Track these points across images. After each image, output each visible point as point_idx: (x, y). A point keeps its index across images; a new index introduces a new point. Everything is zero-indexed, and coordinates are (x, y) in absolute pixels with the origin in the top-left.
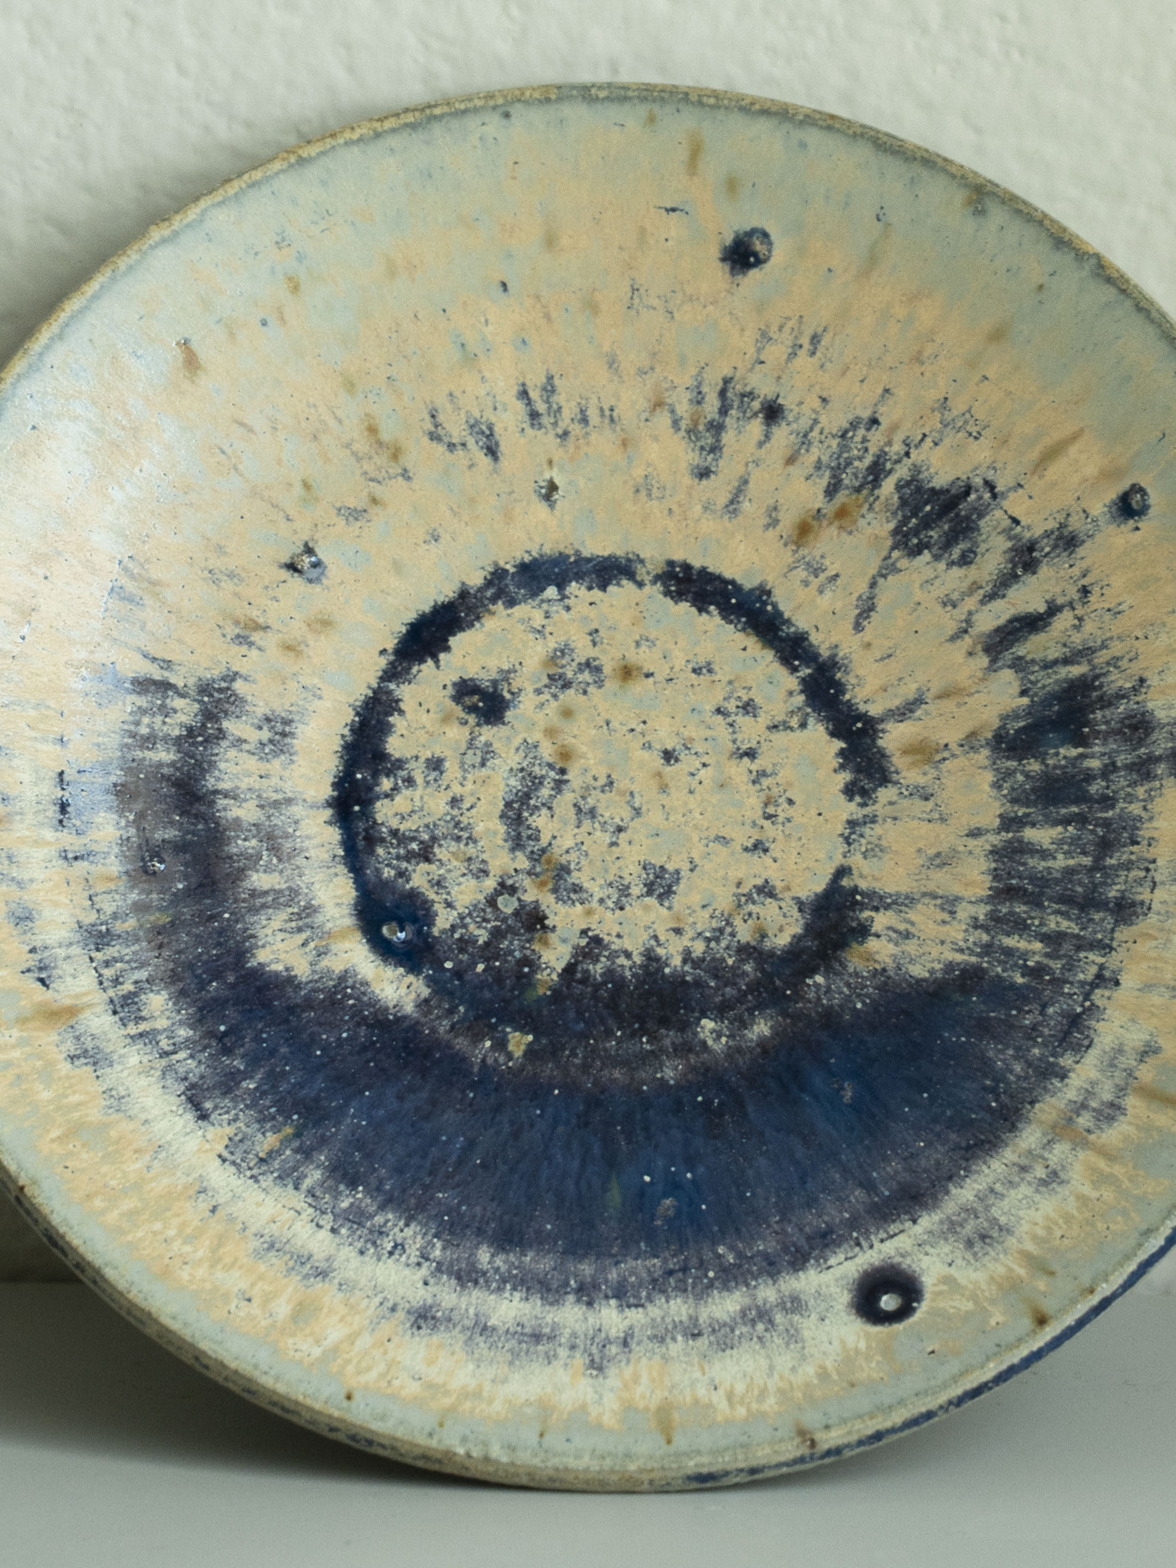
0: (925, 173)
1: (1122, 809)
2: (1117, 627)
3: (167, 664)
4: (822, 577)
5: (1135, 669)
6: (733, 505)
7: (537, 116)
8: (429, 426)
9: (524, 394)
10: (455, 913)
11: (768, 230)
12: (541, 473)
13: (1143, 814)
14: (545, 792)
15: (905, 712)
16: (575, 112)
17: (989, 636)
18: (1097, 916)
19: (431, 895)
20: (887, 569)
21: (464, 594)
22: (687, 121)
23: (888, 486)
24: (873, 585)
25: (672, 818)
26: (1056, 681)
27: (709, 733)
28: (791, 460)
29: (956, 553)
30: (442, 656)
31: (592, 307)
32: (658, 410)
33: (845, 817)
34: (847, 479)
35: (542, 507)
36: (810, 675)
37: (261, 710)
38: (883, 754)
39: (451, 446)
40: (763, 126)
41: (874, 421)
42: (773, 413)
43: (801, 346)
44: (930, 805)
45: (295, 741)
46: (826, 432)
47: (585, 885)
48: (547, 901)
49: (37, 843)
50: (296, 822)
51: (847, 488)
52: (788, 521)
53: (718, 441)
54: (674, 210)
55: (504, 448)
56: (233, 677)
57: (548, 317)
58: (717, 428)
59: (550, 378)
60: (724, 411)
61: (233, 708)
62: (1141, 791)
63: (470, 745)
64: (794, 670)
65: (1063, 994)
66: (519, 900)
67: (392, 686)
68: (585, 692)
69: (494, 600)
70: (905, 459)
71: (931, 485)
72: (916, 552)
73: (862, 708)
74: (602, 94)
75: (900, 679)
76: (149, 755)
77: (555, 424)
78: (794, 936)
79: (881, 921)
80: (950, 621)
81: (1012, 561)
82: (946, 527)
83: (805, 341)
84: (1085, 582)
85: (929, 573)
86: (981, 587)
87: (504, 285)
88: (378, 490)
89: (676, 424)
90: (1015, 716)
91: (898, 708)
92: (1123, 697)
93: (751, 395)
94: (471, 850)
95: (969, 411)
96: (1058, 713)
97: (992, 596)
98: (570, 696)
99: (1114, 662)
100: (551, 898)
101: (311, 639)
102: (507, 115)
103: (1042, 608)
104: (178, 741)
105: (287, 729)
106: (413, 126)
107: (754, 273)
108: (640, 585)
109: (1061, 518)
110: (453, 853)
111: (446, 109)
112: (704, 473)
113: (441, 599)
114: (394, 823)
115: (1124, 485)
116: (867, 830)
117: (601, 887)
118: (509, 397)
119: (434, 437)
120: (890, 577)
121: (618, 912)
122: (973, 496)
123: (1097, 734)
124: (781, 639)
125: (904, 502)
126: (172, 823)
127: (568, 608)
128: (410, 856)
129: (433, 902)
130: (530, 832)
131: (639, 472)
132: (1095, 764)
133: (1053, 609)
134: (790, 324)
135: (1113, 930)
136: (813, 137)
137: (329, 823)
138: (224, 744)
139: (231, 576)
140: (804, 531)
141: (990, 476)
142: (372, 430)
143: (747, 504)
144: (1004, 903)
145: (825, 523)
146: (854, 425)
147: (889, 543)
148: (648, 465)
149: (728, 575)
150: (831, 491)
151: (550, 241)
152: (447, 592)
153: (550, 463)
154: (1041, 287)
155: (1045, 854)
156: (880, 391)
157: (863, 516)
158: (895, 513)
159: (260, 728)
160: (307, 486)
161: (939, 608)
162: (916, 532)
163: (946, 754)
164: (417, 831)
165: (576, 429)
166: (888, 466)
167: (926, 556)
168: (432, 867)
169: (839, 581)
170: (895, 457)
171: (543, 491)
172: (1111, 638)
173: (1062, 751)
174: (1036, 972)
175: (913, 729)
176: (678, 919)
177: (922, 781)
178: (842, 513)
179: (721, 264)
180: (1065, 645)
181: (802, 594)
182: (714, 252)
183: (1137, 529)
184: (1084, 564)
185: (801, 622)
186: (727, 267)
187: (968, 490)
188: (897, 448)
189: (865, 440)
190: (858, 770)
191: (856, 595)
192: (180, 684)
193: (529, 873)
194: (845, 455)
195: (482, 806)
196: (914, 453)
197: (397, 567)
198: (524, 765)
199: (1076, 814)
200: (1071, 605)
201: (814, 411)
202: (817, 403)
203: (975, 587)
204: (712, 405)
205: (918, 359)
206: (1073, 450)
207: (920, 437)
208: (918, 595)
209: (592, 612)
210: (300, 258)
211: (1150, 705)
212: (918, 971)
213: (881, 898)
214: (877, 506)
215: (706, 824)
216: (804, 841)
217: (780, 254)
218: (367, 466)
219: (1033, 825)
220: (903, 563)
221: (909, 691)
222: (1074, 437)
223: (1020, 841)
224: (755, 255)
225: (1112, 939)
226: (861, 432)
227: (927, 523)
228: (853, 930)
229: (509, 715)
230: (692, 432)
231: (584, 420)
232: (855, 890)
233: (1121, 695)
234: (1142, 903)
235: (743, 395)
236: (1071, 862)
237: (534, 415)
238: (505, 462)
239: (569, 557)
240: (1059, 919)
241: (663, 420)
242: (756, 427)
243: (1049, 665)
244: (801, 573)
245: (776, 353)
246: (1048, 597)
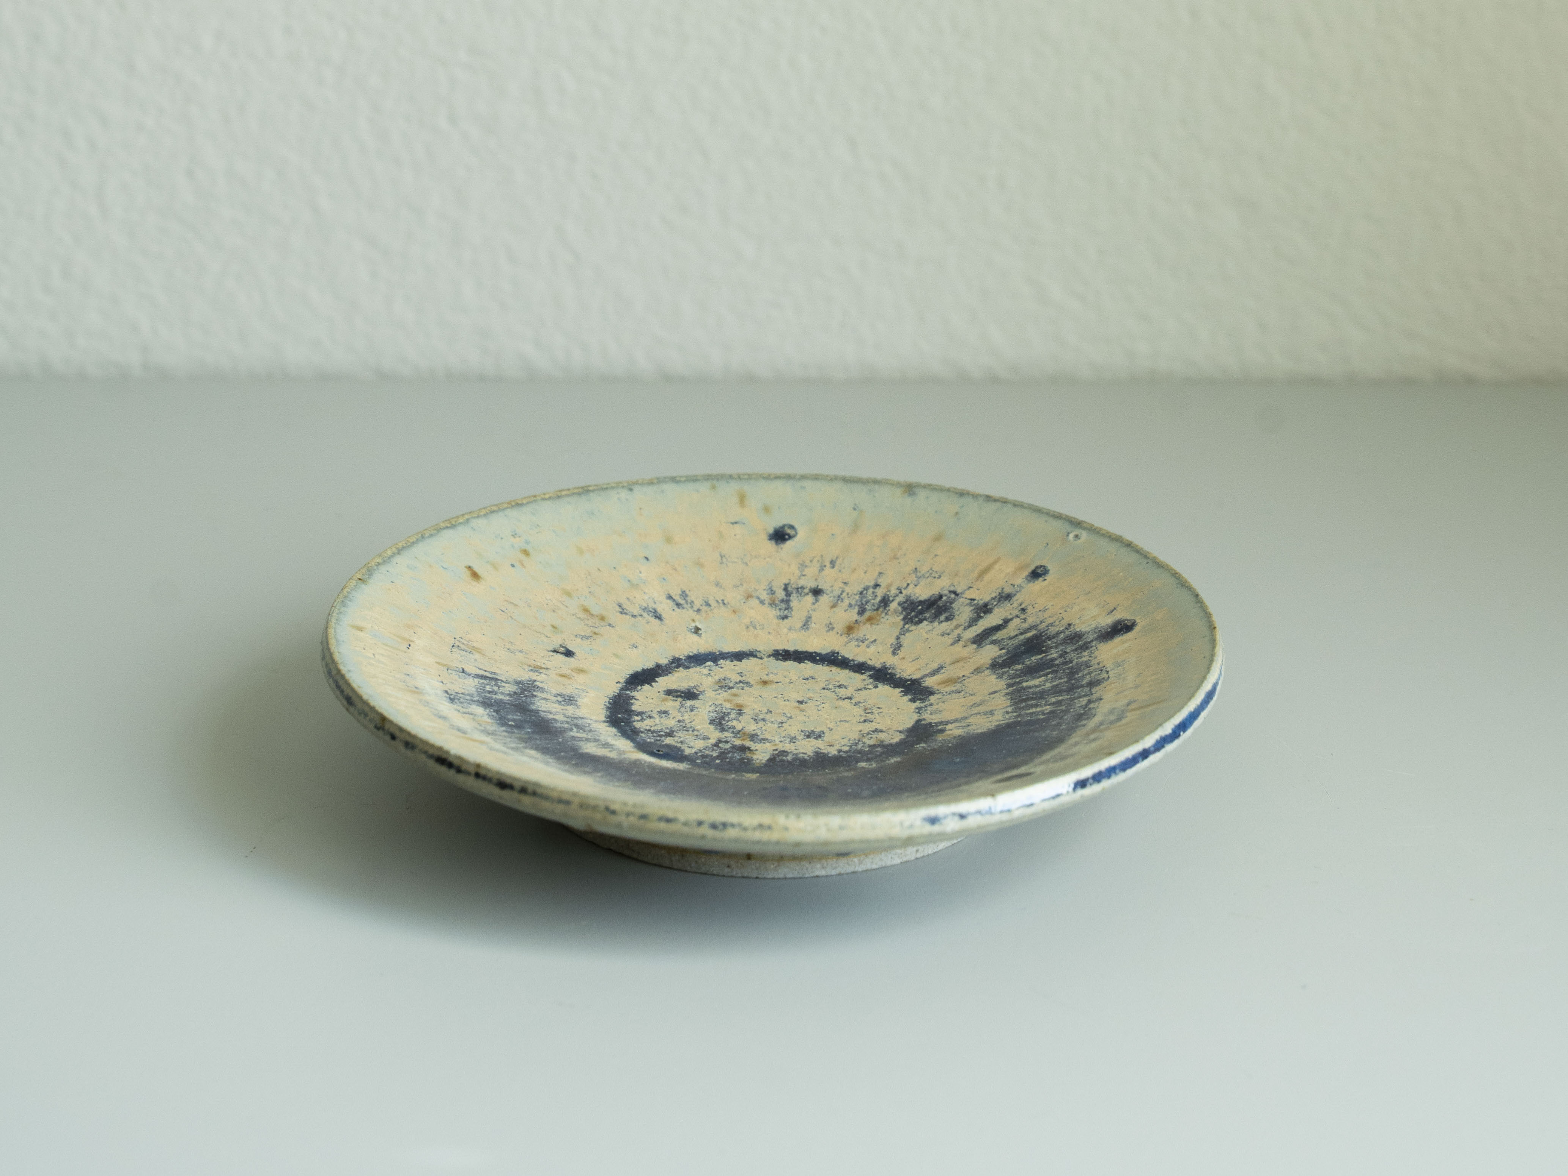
0: (876, 487)
1: (1077, 662)
2: (1046, 615)
3: (495, 673)
4: (866, 642)
5: (1065, 623)
6: (806, 625)
7: (649, 490)
8: (618, 609)
9: (670, 597)
10: (696, 749)
11: (792, 523)
12: (689, 624)
13: (1090, 658)
14: (733, 716)
15: (933, 673)
16: (669, 487)
17: (973, 638)
18: (1079, 690)
19: (679, 745)
20: (903, 632)
21: (658, 666)
22: (734, 486)
23: (894, 606)
24: (898, 638)
25: (811, 718)
26: (1019, 641)
27: (820, 695)
28: (834, 606)
29: (942, 618)
30: (653, 684)
31: (700, 564)
32: (750, 599)
33: (914, 707)
34: (868, 607)
35: (695, 637)
36: (872, 674)
37: (554, 692)
38: (927, 688)
39: (634, 616)
40: (779, 483)
41: (877, 586)
42: (817, 592)
43: (825, 566)
44: (963, 693)
45: (577, 703)
46: (850, 594)
47: (769, 738)
48: (748, 743)
49: (442, 704)
50: (589, 724)
51: (870, 610)
52: (839, 627)
53: (788, 605)
54: (736, 523)
55: (664, 616)
56: (535, 681)
57: (675, 569)
58: (787, 601)
59: (684, 592)
60: (788, 594)
61: (536, 690)
62: (1086, 653)
63: (682, 706)
64: (862, 674)
65: (1071, 712)
66: (731, 744)
67: (628, 692)
68: (742, 689)
69: (677, 667)
70: (900, 595)
71: (918, 600)
72: (920, 621)
73: (908, 678)
74: (683, 479)
75: (926, 664)
76: (494, 696)
77: (692, 607)
78: (901, 739)
79: (949, 727)
80: (948, 640)
81: (976, 612)
82: (933, 611)
83: (828, 564)
84: (1023, 606)
85: (930, 627)
86: (962, 625)
87: (647, 559)
88: (596, 630)
89: (762, 602)
90: (1000, 656)
91: (929, 673)
92: (1061, 633)
93: (802, 588)
94: (696, 733)
95: (931, 569)
96: (1024, 649)
97: (970, 626)
98: (735, 690)
99: (1052, 625)
100: (752, 743)
101: (574, 674)
102: (631, 490)
103: (1000, 622)
104: (509, 695)
105: (572, 699)
106: (579, 494)
107: (789, 543)
108: (761, 658)
109: (1000, 591)
110: (687, 734)
111: (596, 488)
112: (785, 617)
113: (645, 668)
114: (648, 728)
115: (1033, 567)
116: (929, 708)
117: (779, 738)
118: (663, 598)
119: (623, 612)
120: (907, 634)
121: (792, 744)
122: (944, 598)
123: (1052, 648)
124: (851, 666)
125: (904, 609)
126: (517, 715)
127: (722, 668)
128: (661, 736)
129: (680, 747)
130: (729, 727)
131: (747, 621)
132: (1055, 655)
133: (1006, 621)
134: (816, 560)
135: (1090, 690)
136: (808, 484)
137: (609, 727)
138: (536, 699)
139: (521, 651)
140: (850, 629)
141: (952, 589)
142: (586, 610)
143: (813, 624)
144: (1021, 703)
145: (861, 624)
146: (866, 588)
147: (902, 623)
148: (751, 618)
149: (811, 650)
150: (862, 612)
151: (668, 540)
152: (649, 665)
153: (694, 621)
154: (957, 513)
155: (1036, 686)
156: (877, 574)
157: (883, 618)
158: (901, 613)
159: (556, 697)
160: (553, 627)
161: (940, 637)
162: (916, 616)
163: (964, 678)
164: (662, 729)
165: (704, 608)
166: (891, 599)
167: (925, 623)
168: (676, 739)
169: (877, 642)
170: (893, 595)
171: (693, 630)
172: (1046, 619)
173: (1033, 658)
174: (1051, 712)
175: (941, 677)
176: (830, 743)
177: (954, 689)
178: (870, 619)
179: (769, 542)
180: (1019, 629)
181: (857, 650)
182: (764, 537)
183: (1045, 580)
184: (1019, 602)
185: (860, 659)
186: (773, 542)
187: (941, 597)
188: (893, 591)
189: (873, 593)
190: (915, 694)
191: (889, 645)
192: (505, 680)
193: (734, 737)
194: (865, 599)
195: (697, 721)
196: (904, 592)
197: (616, 656)
198: (717, 709)
199: (1050, 672)
200: (1017, 616)
201: (841, 588)
202: (842, 585)
203: (957, 627)
204: (781, 594)
205: (895, 557)
206: (997, 567)
207: (906, 585)
208: (926, 636)
209: (736, 668)
210: (527, 542)
211: (1078, 630)
212: (979, 731)
213: (947, 722)
214: (890, 613)
215: (832, 718)
216: (892, 716)
217: (802, 533)
218: (586, 622)
219: (1027, 681)
220: (913, 628)
221: (935, 666)
222: (995, 562)
223: (1023, 687)
224: (789, 535)
225: (1091, 692)
226: (871, 591)
227: (921, 612)
228: (935, 732)
229: (700, 697)
230: (772, 604)
231: (708, 604)
232: (931, 723)
233: (1058, 633)
234: (1104, 678)
235: (797, 589)
236: (1055, 683)
237: (678, 605)
238: (665, 621)
239: (715, 653)
240: (1056, 698)
241: (754, 602)
242: (810, 598)
243: (1011, 638)
244: (854, 643)
245: (812, 570)
246: (1003, 618)
